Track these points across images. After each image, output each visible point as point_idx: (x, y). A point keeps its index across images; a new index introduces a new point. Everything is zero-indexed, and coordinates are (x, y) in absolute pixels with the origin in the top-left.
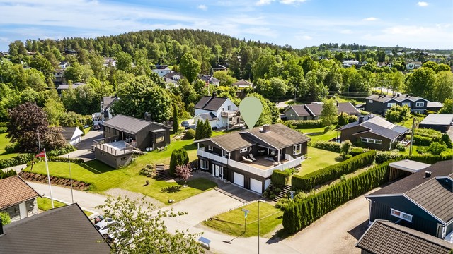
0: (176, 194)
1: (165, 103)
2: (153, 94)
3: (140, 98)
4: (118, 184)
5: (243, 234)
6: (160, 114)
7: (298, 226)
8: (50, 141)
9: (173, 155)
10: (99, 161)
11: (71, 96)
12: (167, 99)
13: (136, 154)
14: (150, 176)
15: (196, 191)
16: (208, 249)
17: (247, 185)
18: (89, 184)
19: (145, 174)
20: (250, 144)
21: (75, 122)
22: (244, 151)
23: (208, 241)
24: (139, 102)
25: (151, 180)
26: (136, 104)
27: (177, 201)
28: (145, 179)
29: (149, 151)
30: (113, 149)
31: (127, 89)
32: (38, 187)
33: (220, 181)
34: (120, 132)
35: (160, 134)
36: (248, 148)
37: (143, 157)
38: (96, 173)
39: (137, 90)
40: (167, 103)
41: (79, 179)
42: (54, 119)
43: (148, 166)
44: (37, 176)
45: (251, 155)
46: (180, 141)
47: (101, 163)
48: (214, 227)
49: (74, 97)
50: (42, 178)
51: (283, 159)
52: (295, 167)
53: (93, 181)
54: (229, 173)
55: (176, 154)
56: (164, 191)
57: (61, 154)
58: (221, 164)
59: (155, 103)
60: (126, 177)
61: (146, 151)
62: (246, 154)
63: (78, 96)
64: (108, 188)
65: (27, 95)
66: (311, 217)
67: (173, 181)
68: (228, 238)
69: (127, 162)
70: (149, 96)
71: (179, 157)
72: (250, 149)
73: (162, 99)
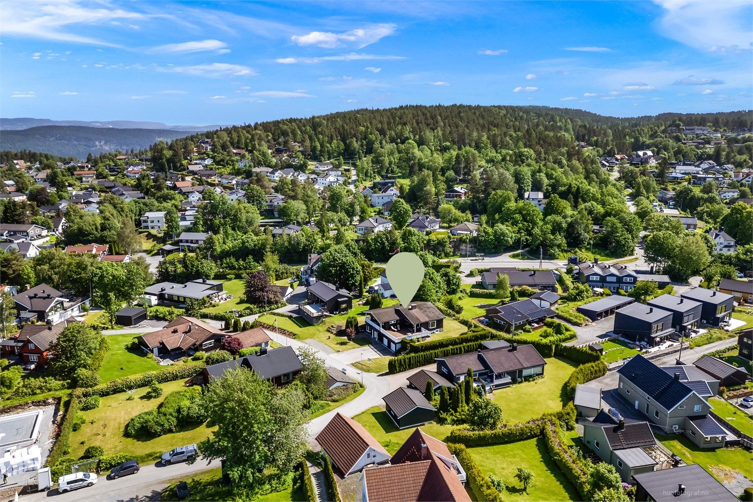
0: (344, 347)
1: (355, 272)
2: (346, 264)
3: (336, 267)
4: (312, 336)
5: (368, 371)
6: (351, 281)
7: (396, 370)
8: (271, 299)
9: (347, 321)
10: (302, 318)
11: (284, 244)
12: (357, 268)
13: (327, 316)
14: (332, 333)
15: (357, 345)
16: (345, 374)
17: (389, 346)
18: (296, 335)
19: (329, 331)
20: (398, 318)
21: (287, 273)
22: (393, 322)
23: (345, 370)
24: (336, 270)
25: (332, 336)
26: (333, 271)
27: (343, 351)
28: (329, 334)
29: (336, 314)
30: (312, 310)
31: (327, 258)
32: (271, 334)
33: (375, 341)
34: (318, 298)
35: (343, 302)
36: (397, 321)
37: (330, 318)
38: (301, 327)
39: (335, 260)
40: (357, 271)
41: (290, 330)
42: (271, 272)
43: (332, 326)
44: (265, 325)
45: (398, 326)
46: (361, 306)
47: (303, 320)
48: (356, 366)
49: (286, 244)
50: (272, 328)
51: (419, 330)
52: (422, 338)
53: (298, 333)
54: (381, 336)
55: (349, 320)
56: (337, 344)
57: (278, 308)
58: (377, 330)
59: (347, 272)
60: (317, 332)
61: (334, 314)
62: (394, 325)
63: (290, 242)
64: (306, 338)
65: (248, 242)
66: (406, 367)
67: (346, 338)
68: (359, 371)
69: (320, 322)
70: (343, 265)
71: (351, 322)
72: (398, 322)
73: (353, 269)
